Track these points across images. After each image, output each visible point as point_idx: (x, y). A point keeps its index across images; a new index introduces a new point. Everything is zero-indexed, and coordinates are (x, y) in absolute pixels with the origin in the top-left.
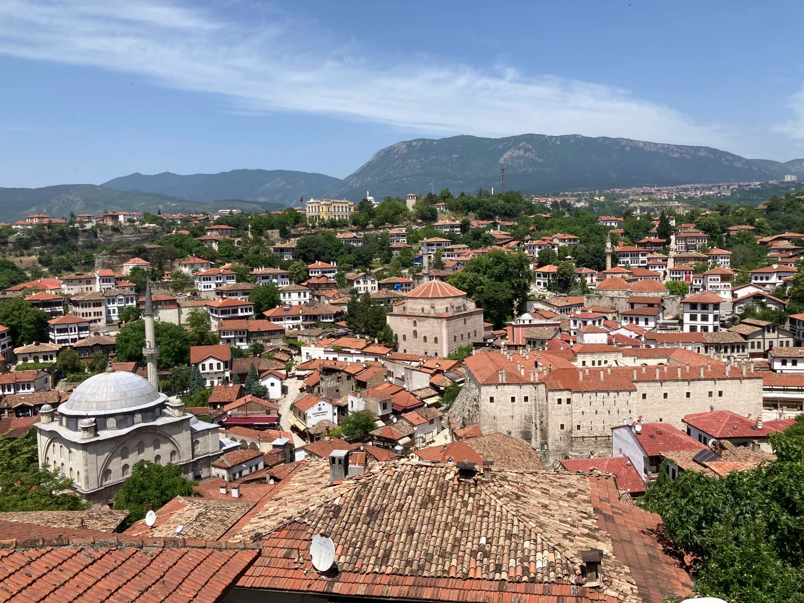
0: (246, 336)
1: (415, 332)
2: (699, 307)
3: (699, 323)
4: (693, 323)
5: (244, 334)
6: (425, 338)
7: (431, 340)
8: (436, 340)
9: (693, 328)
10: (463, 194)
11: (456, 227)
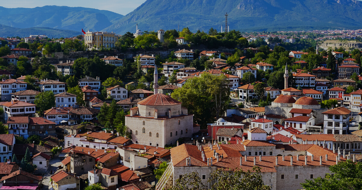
0: (27, 128)
1: (144, 129)
2: (334, 117)
3: (333, 128)
4: (330, 127)
5: (26, 127)
6: (150, 133)
7: (154, 135)
8: (158, 135)
9: (330, 132)
10: (199, 32)
11: (191, 55)
